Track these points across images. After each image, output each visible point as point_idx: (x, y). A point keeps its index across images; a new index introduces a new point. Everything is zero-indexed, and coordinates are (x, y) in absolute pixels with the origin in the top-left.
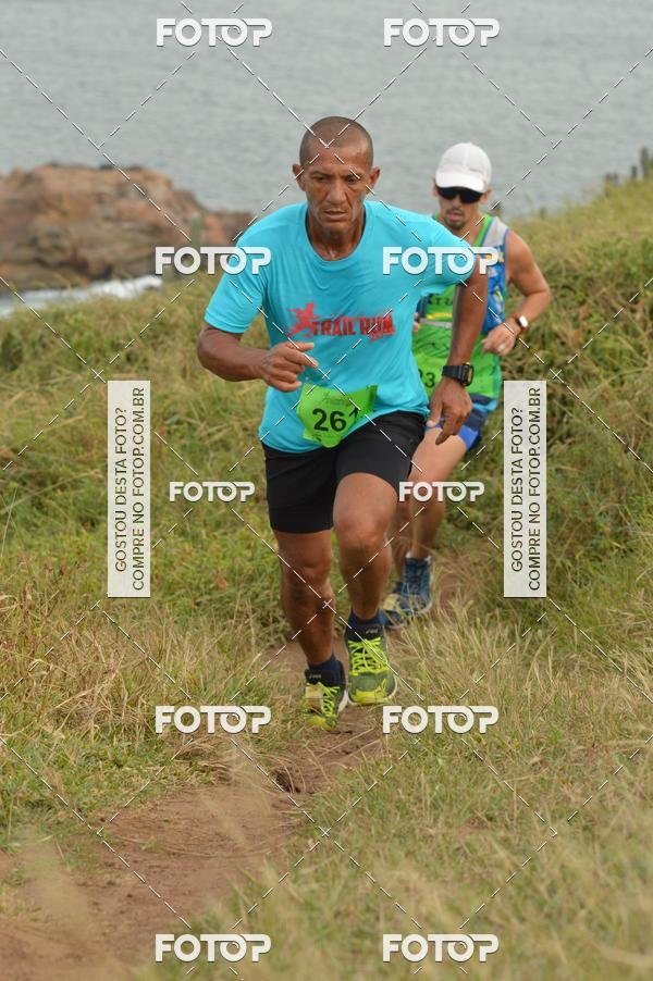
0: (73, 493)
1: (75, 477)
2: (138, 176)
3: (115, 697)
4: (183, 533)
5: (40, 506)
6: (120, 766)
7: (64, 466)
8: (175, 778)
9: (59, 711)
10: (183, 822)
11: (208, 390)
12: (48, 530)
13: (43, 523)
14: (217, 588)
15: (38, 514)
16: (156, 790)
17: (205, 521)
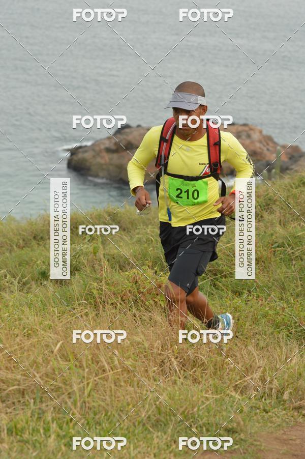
0: (230, 279)
1: (231, 272)
2: (247, 129)
3: (263, 379)
4: (281, 299)
5: (215, 285)
6: (267, 412)
7: (226, 267)
8: (292, 419)
9: (236, 385)
10: (299, 440)
11: (292, 231)
12: (218, 297)
13: (216, 293)
14: (300, 326)
15: (214, 289)
16: (284, 424)
17: (291, 294)
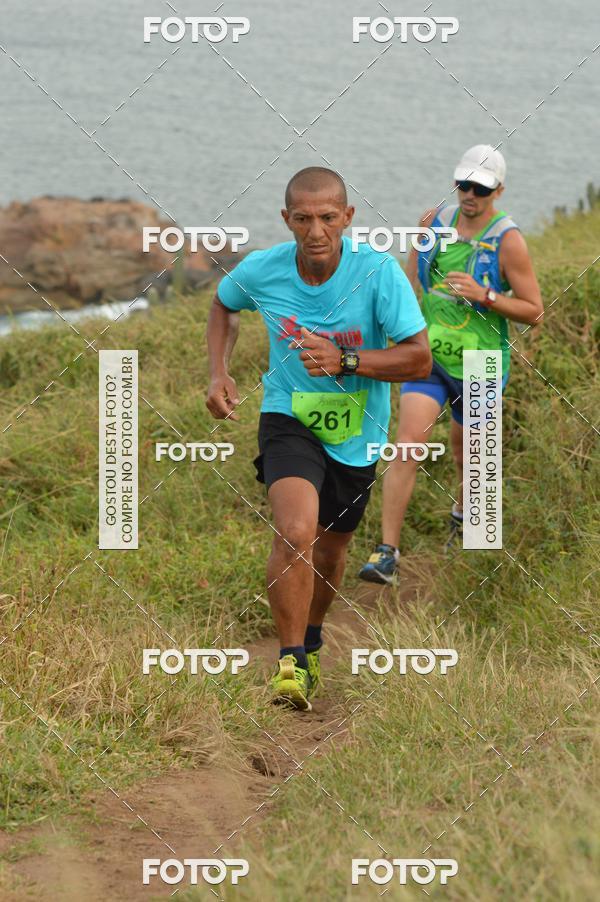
0: (65, 500)
1: (68, 485)
2: (126, 208)
3: (105, 688)
4: (166, 537)
5: (36, 512)
6: (109, 752)
7: (58, 475)
8: (159, 763)
9: (53, 701)
10: (167, 803)
11: (190, 405)
12: (43, 534)
13: (39, 527)
14: (199, 587)
15: (35, 519)
16: (143, 774)
17: (187, 525)
